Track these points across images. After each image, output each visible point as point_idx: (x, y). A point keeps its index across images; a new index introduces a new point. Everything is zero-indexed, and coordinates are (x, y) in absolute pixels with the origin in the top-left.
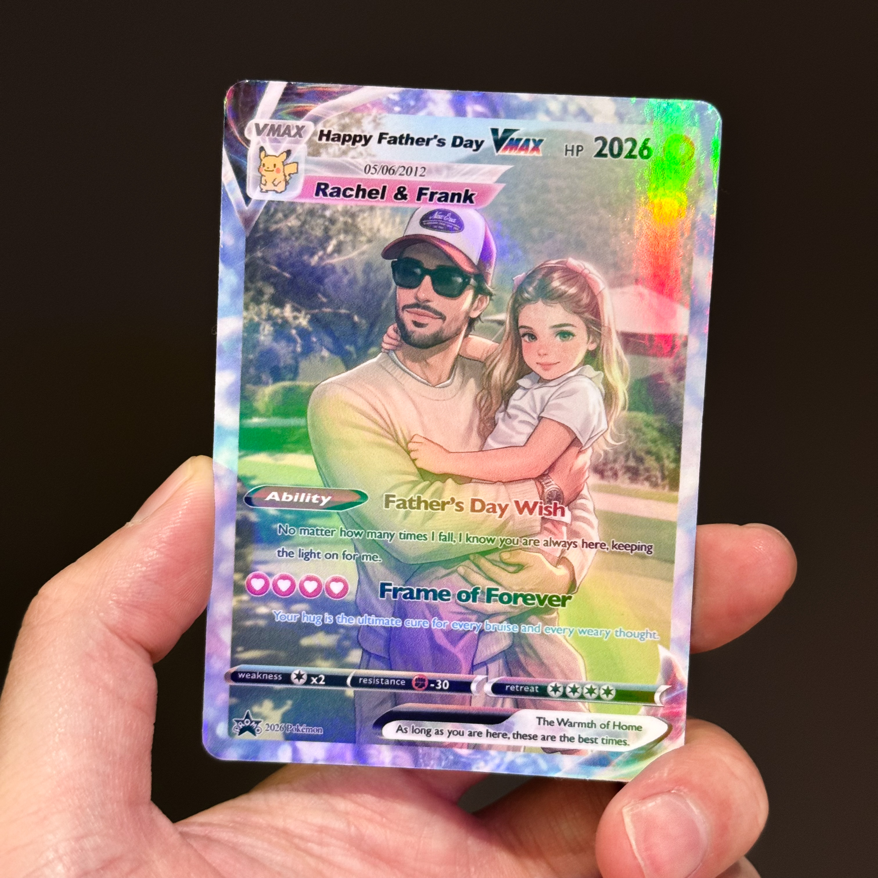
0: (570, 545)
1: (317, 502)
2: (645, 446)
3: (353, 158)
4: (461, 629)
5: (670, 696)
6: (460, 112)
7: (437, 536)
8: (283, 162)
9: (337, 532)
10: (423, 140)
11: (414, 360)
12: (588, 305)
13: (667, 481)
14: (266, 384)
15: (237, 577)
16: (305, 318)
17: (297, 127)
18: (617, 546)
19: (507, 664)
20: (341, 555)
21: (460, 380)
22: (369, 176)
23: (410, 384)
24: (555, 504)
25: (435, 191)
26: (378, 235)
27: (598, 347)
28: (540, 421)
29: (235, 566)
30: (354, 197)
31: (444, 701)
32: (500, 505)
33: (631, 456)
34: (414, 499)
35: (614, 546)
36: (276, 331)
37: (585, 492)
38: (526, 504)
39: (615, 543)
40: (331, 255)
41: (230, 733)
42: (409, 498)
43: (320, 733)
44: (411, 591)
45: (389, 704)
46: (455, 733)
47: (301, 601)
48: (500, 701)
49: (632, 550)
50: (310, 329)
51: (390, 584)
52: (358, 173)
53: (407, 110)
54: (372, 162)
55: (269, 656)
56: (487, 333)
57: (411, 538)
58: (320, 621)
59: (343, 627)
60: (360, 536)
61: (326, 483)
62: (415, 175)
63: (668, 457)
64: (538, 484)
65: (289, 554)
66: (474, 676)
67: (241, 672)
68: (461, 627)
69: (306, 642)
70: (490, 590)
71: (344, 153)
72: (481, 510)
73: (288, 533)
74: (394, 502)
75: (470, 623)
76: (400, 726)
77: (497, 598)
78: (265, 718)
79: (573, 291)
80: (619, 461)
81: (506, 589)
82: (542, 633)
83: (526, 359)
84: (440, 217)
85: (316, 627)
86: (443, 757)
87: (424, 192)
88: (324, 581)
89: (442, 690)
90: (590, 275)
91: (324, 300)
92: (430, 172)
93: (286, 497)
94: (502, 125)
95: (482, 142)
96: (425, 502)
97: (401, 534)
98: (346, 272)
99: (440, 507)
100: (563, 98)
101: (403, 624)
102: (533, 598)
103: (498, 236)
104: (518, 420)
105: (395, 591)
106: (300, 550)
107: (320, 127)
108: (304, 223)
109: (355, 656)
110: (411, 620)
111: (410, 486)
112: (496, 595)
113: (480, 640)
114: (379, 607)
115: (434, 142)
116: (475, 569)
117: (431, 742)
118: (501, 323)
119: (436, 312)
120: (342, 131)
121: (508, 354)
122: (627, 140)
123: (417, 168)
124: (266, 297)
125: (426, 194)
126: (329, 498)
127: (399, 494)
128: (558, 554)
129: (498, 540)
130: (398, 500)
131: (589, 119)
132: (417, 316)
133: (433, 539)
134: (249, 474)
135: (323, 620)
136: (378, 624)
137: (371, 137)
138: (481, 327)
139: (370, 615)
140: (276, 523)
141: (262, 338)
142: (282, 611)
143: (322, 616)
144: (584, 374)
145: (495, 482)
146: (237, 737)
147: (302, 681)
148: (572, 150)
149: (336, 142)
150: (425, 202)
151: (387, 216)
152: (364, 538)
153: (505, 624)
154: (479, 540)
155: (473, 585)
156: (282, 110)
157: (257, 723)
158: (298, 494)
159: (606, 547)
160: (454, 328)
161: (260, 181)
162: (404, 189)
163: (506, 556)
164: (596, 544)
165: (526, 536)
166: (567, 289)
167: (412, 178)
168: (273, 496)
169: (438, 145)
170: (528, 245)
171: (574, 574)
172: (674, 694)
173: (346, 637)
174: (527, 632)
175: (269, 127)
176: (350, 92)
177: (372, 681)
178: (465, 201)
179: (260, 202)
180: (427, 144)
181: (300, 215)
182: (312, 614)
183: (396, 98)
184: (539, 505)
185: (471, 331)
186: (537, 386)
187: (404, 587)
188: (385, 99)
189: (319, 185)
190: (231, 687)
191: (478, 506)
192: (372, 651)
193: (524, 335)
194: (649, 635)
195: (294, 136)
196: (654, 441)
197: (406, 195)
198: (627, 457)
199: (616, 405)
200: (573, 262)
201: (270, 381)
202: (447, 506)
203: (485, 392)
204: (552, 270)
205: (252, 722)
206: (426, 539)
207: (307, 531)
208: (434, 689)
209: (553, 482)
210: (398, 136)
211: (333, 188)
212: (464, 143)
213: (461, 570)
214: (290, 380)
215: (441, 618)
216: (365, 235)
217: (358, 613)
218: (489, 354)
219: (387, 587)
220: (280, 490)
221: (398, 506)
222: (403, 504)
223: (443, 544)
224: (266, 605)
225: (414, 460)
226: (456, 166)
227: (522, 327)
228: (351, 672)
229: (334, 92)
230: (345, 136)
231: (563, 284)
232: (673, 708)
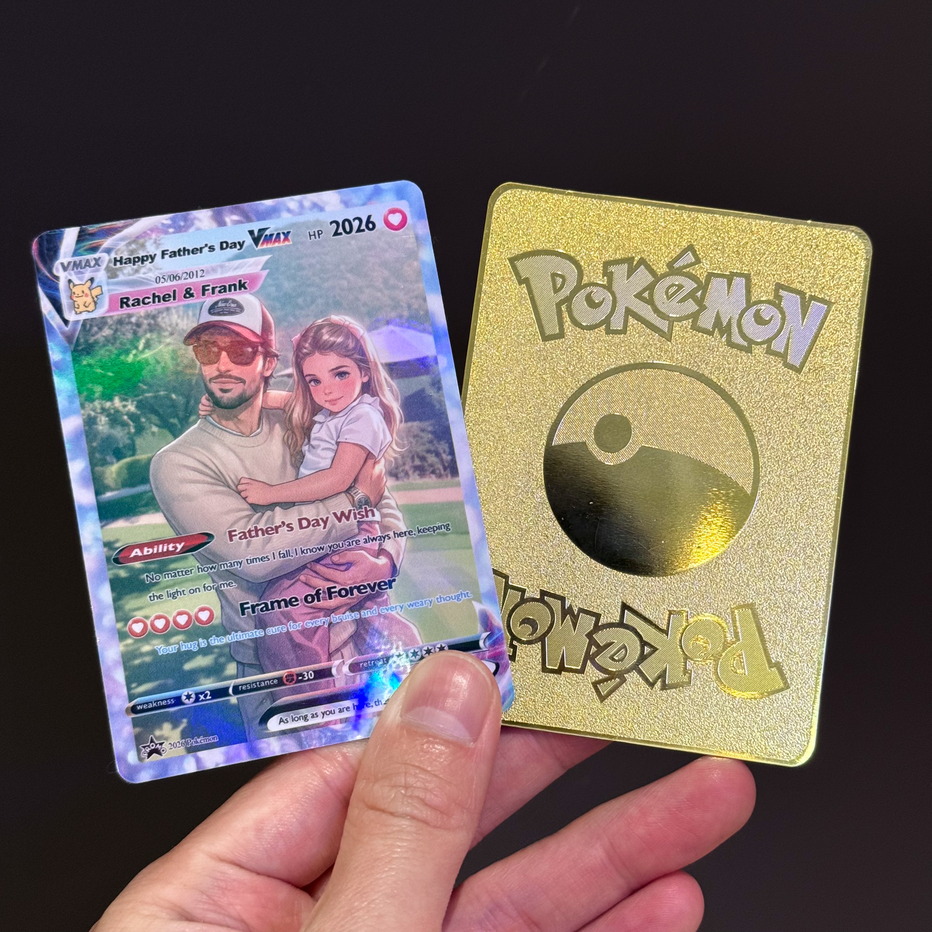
0: (384, 538)
1: (174, 549)
2: (425, 448)
3: (144, 273)
4: (313, 626)
5: (491, 641)
6: (221, 223)
7: (277, 555)
8: (89, 288)
9: (195, 570)
10: (197, 249)
11: (227, 419)
12: (354, 349)
13: (448, 470)
14: (112, 464)
15: (120, 625)
16: (132, 404)
17: (95, 259)
18: (422, 531)
19: (356, 645)
20: (202, 589)
21: (268, 427)
22: (161, 285)
23: (230, 439)
24: (366, 508)
25: (215, 286)
26: (177, 328)
27: (370, 379)
28: (338, 446)
29: (116, 617)
30: (151, 303)
31: (313, 688)
32: (322, 519)
33: (415, 456)
34: (252, 529)
35: (419, 531)
36: (111, 420)
37: (386, 493)
38: (343, 513)
39: (420, 529)
40: (142, 352)
41: (140, 759)
42: (248, 530)
43: (216, 741)
44: (266, 604)
45: (269, 702)
46: (328, 713)
47: (177, 633)
48: (358, 677)
49: (434, 531)
50: (139, 412)
51: (247, 603)
52: (151, 284)
53: (179, 229)
54: (161, 274)
55: (159, 686)
56: (280, 386)
57: (256, 562)
58: (196, 646)
59: (217, 647)
60: (215, 569)
61: (177, 533)
62: (197, 277)
63: (444, 452)
64: (348, 495)
65: (160, 597)
66: (332, 662)
67: (138, 705)
68: (313, 624)
69: (188, 666)
70: (329, 589)
71: (137, 271)
72: (308, 527)
73: (155, 580)
74: (235, 535)
75: (319, 620)
76: (281, 718)
77: (337, 594)
78: (166, 739)
79: (340, 340)
80: (407, 463)
81: (342, 585)
82: (379, 613)
83: (316, 399)
84: (223, 305)
85: (194, 652)
86: (323, 735)
87: (207, 288)
88: (192, 614)
89: (309, 680)
90: (351, 325)
91: (145, 387)
92: (208, 272)
93: (147, 551)
94: (256, 226)
95: (244, 242)
96: (261, 529)
97: (247, 560)
98: (158, 362)
99: (274, 531)
100: (297, 197)
101: (265, 633)
102: (365, 588)
103: (272, 310)
104: (320, 449)
105: (253, 607)
106: (167, 591)
107: (113, 255)
108: (116, 331)
109: (231, 669)
110: (271, 628)
111: (246, 520)
112: (335, 592)
113: (331, 632)
114: (242, 624)
115: (206, 250)
116: (314, 574)
117: (310, 725)
118: (290, 376)
119: (237, 378)
120: (131, 255)
121: (301, 399)
122: (354, 219)
123: (197, 272)
124: (97, 395)
125: (208, 290)
126: (183, 544)
127: (239, 528)
128: (377, 548)
129: (326, 547)
130: (239, 533)
131: (321, 209)
132: (223, 385)
133: (274, 559)
134: (112, 539)
135: (198, 645)
136: (245, 638)
137: (155, 255)
138: (275, 383)
139: (236, 632)
140: (143, 573)
141: (100, 428)
142: (162, 645)
143: (196, 642)
144: (364, 401)
145: (314, 501)
146: (147, 760)
147: (192, 700)
148: (314, 235)
149: (129, 265)
150: (209, 296)
151: (181, 313)
152: (218, 569)
153: (348, 613)
154: (311, 551)
155: (314, 588)
156: (80, 248)
157: (161, 744)
158: (156, 546)
159: (413, 533)
160: (253, 387)
161: (73, 306)
162: (190, 289)
163: (336, 558)
164: (405, 532)
165: (348, 539)
166: (335, 340)
167: (194, 280)
168: (136, 553)
169: (209, 251)
170: (297, 313)
171: (393, 560)
172: (494, 638)
173: (221, 655)
174: (367, 616)
175: (72, 264)
176: (131, 224)
177: (250, 686)
178: (240, 289)
179: (77, 322)
180: (201, 252)
181: (111, 325)
182: (189, 642)
183: (169, 222)
184: (352, 512)
185: (267, 387)
186: (330, 418)
187: (260, 603)
188: (160, 225)
189: (122, 299)
190: (133, 719)
191: (305, 523)
192: (244, 662)
193: (310, 381)
194: (463, 595)
195: (94, 266)
196: (431, 442)
197: (193, 293)
198: (413, 458)
199: (395, 420)
200: (335, 318)
201: (115, 460)
202: (279, 529)
203: (290, 432)
204: (321, 327)
205: (156, 745)
206: (269, 559)
207: (170, 575)
208: (302, 681)
209: (360, 491)
210: (176, 250)
211: (134, 300)
212: (230, 245)
213: (302, 578)
214: (130, 456)
215: (295, 621)
216: (167, 330)
217: (226, 632)
218: (286, 402)
219: (245, 606)
220: (141, 546)
221: (240, 538)
222: (244, 535)
223: (283, 561)
224: (148, 643)
225: (245, 498)
226: (227, 264)
227: (307, 376)
228: (231, 683)
229: (119, 227)
230: (134, 258)
231: (331, 336)
232: (496, 649)
